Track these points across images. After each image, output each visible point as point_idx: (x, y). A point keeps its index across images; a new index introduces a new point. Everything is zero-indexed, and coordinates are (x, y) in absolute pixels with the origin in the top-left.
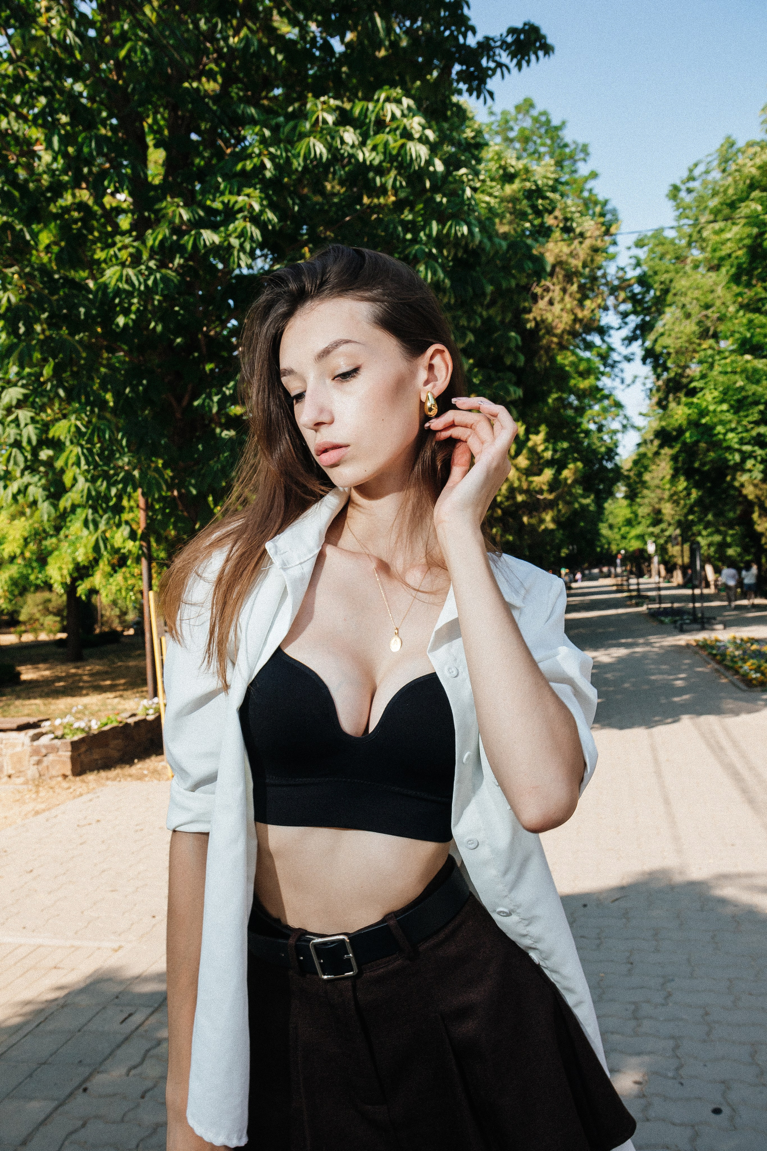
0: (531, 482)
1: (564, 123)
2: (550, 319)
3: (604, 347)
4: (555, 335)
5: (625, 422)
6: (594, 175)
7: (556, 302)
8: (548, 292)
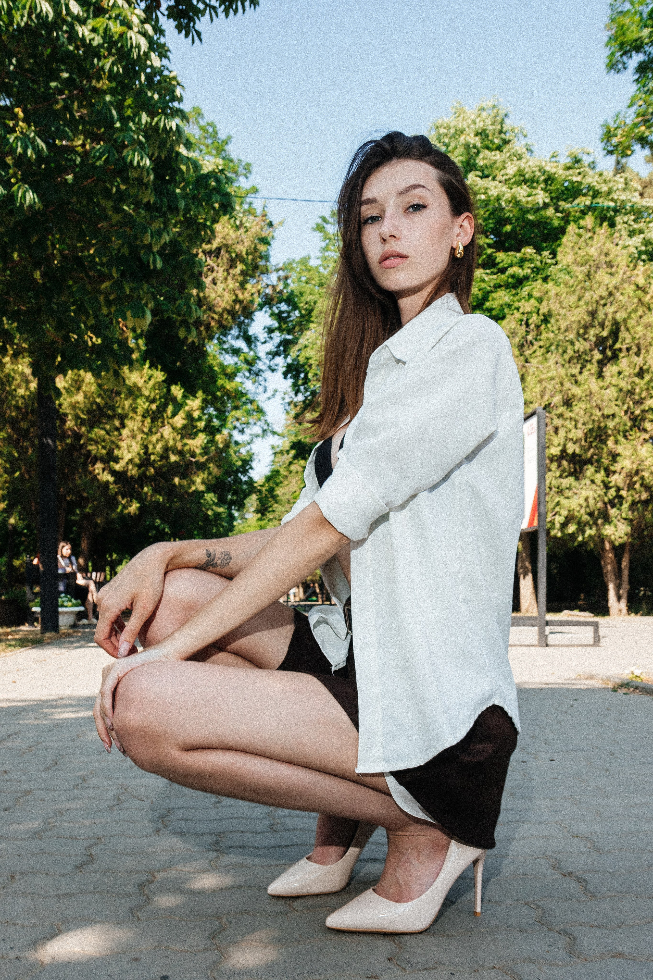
0: (185, 444)
1: (229, 139)
2: (213, 296)
3: (252, 354)
4: (215, 313)
5: (265, 427)
6: (254, 190)
7: (219, 283)
8: (212, 271)
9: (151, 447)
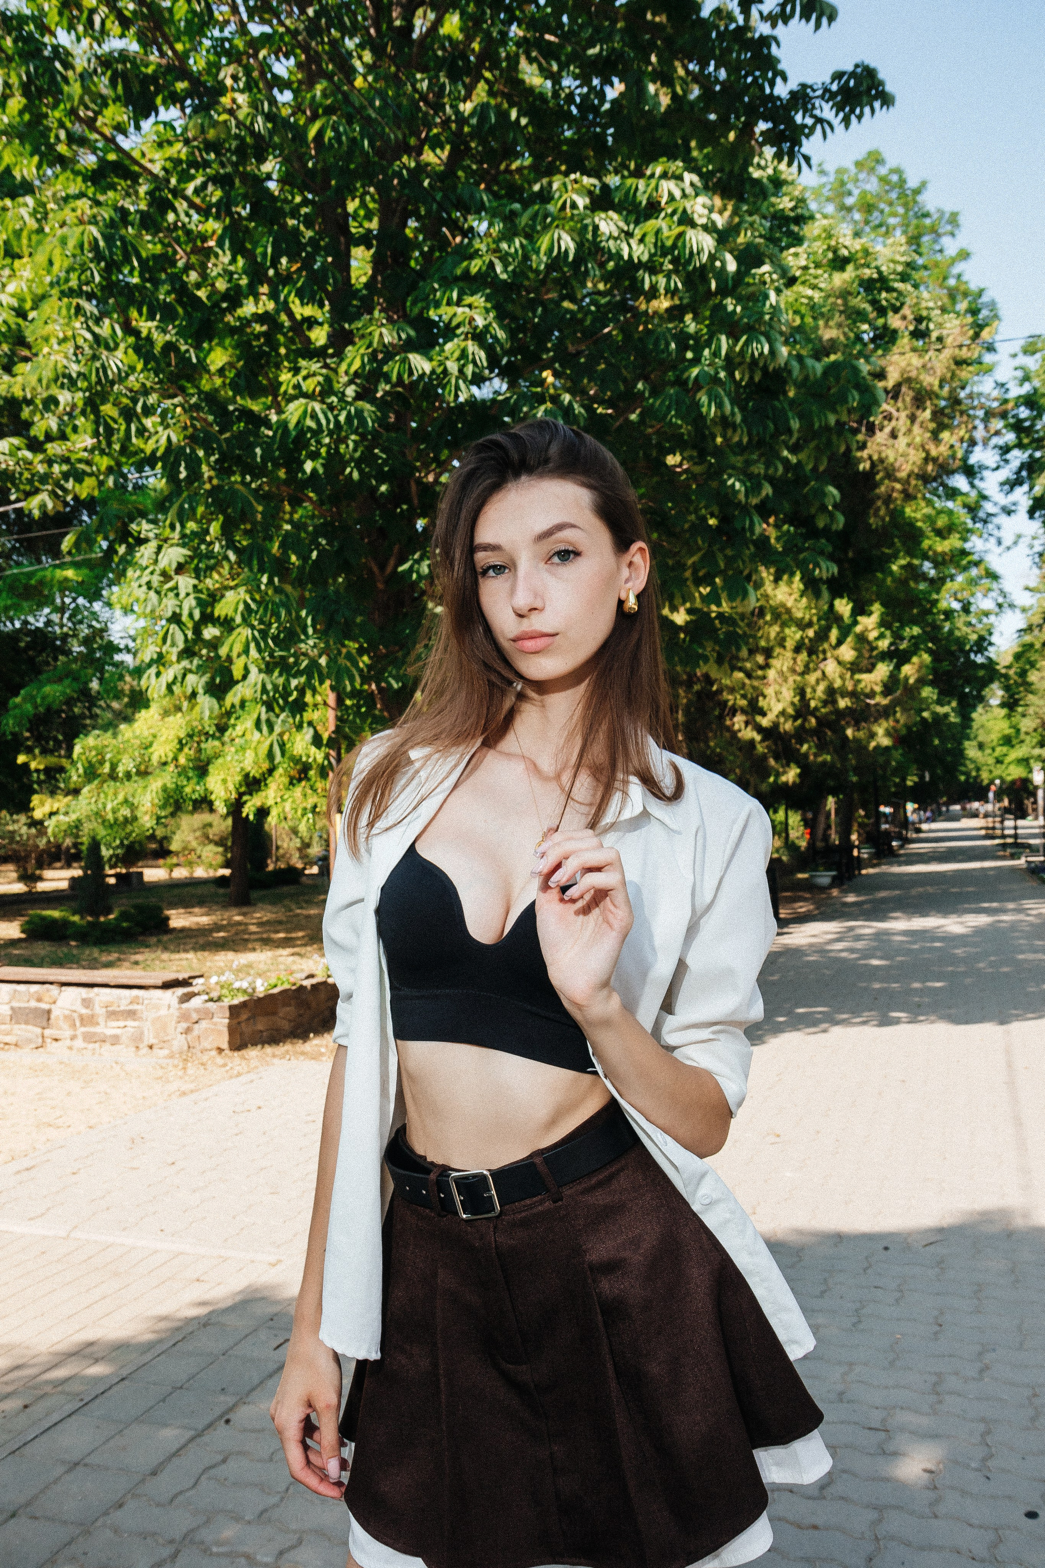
0: (859, 681)
1: (924, 184)
2: (891, 459)
3: (974, 494)
4: (897, 480)
5: (1001, 599)
6: (964, 255)
7: (900, 434)
8: (890, 420)
9: (809, 690)
